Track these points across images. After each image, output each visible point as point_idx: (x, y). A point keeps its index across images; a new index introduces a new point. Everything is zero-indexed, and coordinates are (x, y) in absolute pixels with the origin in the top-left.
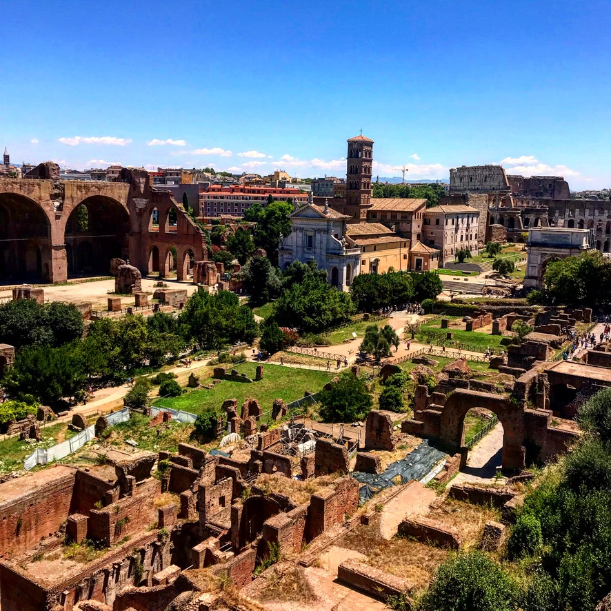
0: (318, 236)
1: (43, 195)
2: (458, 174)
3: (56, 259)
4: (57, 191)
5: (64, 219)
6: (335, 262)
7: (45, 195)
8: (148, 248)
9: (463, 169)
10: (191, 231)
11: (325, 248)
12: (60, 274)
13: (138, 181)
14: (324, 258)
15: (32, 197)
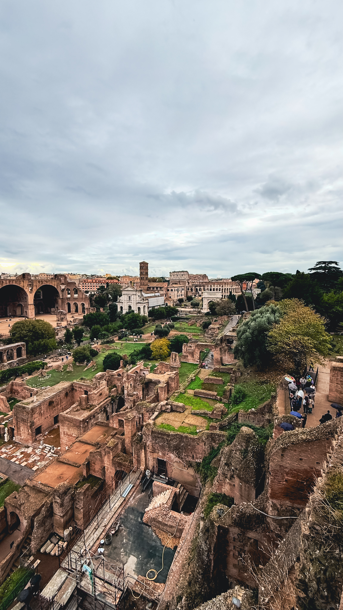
0: (132, 296)
1: (25, 285)
2: (173, 274)
3: (30, 309)
4: (30, 283)
5: (34, 294)
6: (139, 305)
7: (26, 285)
8: (66, 303)
9: (174, 272)
10: (84, 297)
11: (135, 300)
12: (32, 315)
13: (61, 278)
14: (135, 304)
15: (21, 285)
